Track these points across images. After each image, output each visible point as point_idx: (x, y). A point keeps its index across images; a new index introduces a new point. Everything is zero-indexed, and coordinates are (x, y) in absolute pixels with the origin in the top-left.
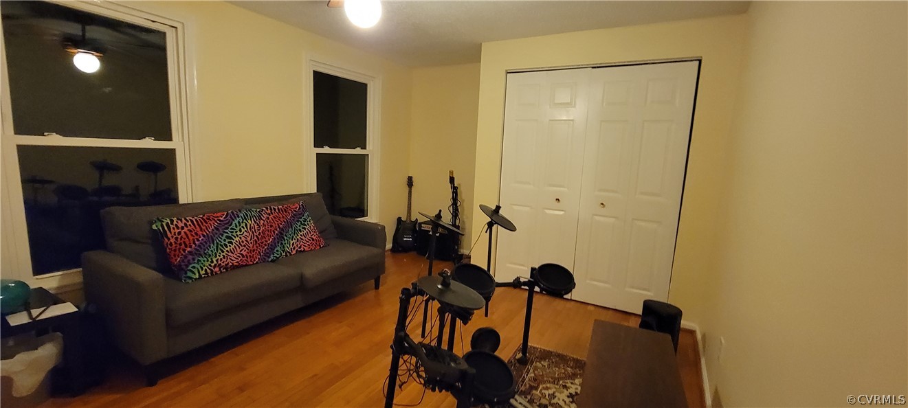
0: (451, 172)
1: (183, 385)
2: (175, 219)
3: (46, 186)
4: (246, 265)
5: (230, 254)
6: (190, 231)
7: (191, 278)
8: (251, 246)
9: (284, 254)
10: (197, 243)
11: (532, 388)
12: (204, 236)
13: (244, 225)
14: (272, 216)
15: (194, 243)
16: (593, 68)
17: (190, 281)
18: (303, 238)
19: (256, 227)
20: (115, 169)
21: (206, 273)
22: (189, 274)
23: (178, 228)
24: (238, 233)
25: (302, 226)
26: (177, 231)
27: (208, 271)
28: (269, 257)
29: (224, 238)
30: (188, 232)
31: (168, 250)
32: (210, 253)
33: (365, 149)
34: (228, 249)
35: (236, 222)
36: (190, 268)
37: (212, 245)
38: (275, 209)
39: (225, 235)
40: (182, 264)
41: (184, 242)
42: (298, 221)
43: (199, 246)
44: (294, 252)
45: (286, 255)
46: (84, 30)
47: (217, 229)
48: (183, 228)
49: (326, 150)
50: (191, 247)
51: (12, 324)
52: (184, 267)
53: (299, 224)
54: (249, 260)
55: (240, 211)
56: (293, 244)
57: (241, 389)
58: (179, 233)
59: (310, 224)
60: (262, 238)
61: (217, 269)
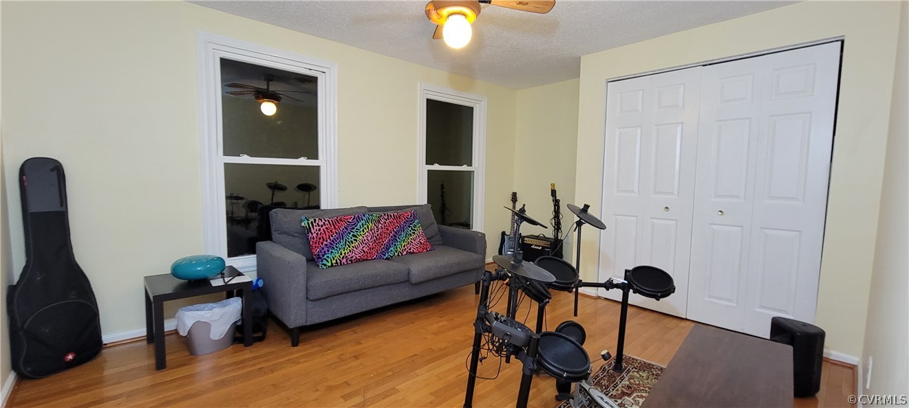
0: (553, 185)
1: (316, 349)
2: (317, 219)
3: (239, 201)
4: (367, 260)
5: (355, 249)
6: (326, 228)
7: (325, 265)
8: (371, 244)
9: (396, 254)
10: (331, 238)
11: (623, 394)
12: (336, 233)
13: (366, 226)
14: (388, 221)
15: (329, 238)
16: (704, 66)
17: (325, 267)
18: (413, 241)
19: (376, 229)
20: (282, 188)
21: (337, 263)
22: (325, 262)
23: (319, 226)
24: (362, 233)
25: (412, 231)
26: (318, 228)
27: (338, 261)
28: (385, 255)
29: (351, 236)
30: (325, 230)
31: (311, 243)
32: (340, 247)
33: (471, 166)
34: (353, 245)
35: (360, 224)
36: (325, 257)
37: (342, 241)
38: (391, 216)
39: (352, 233)
40: (320, 254)
41: (323, 237)
42: (409, 227)
43: (333, 241)
44: (405, 253)
45: (398, 255)
46: (268, 85)
47: (347, 229)
48: (322, 226)
49: (436, 167)
50: (327, 241)
51: (213, 285)
52: (321, 256)
53: (410, 229)
54: (369, 256)
55: (364, 215)
56: (404, 246)
57: (356, 357)
58: (320, 230)
59: (419, 230)
60: (380, 239)
61: (344, 260)
